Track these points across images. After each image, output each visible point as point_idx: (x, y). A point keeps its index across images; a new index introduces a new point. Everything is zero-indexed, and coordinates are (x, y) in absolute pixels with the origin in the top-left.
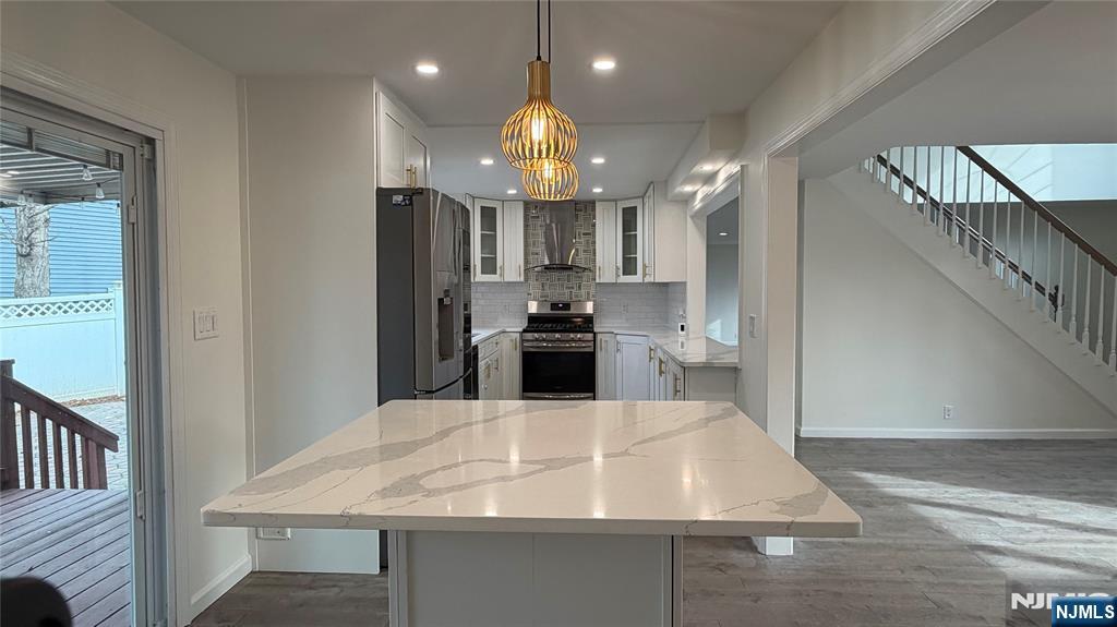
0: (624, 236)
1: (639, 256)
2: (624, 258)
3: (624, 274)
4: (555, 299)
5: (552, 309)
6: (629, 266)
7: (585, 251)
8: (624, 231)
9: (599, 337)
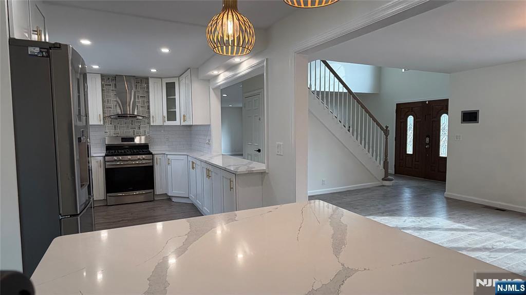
0: (167, 99)
1: (177, 110)
2: (167, 111)
3: (168, 120)
4: (124, 135)
5: (122, 141)
6: (171, 115)
7: (142, 107)
8: (167, 96)
9: (155, 157)
